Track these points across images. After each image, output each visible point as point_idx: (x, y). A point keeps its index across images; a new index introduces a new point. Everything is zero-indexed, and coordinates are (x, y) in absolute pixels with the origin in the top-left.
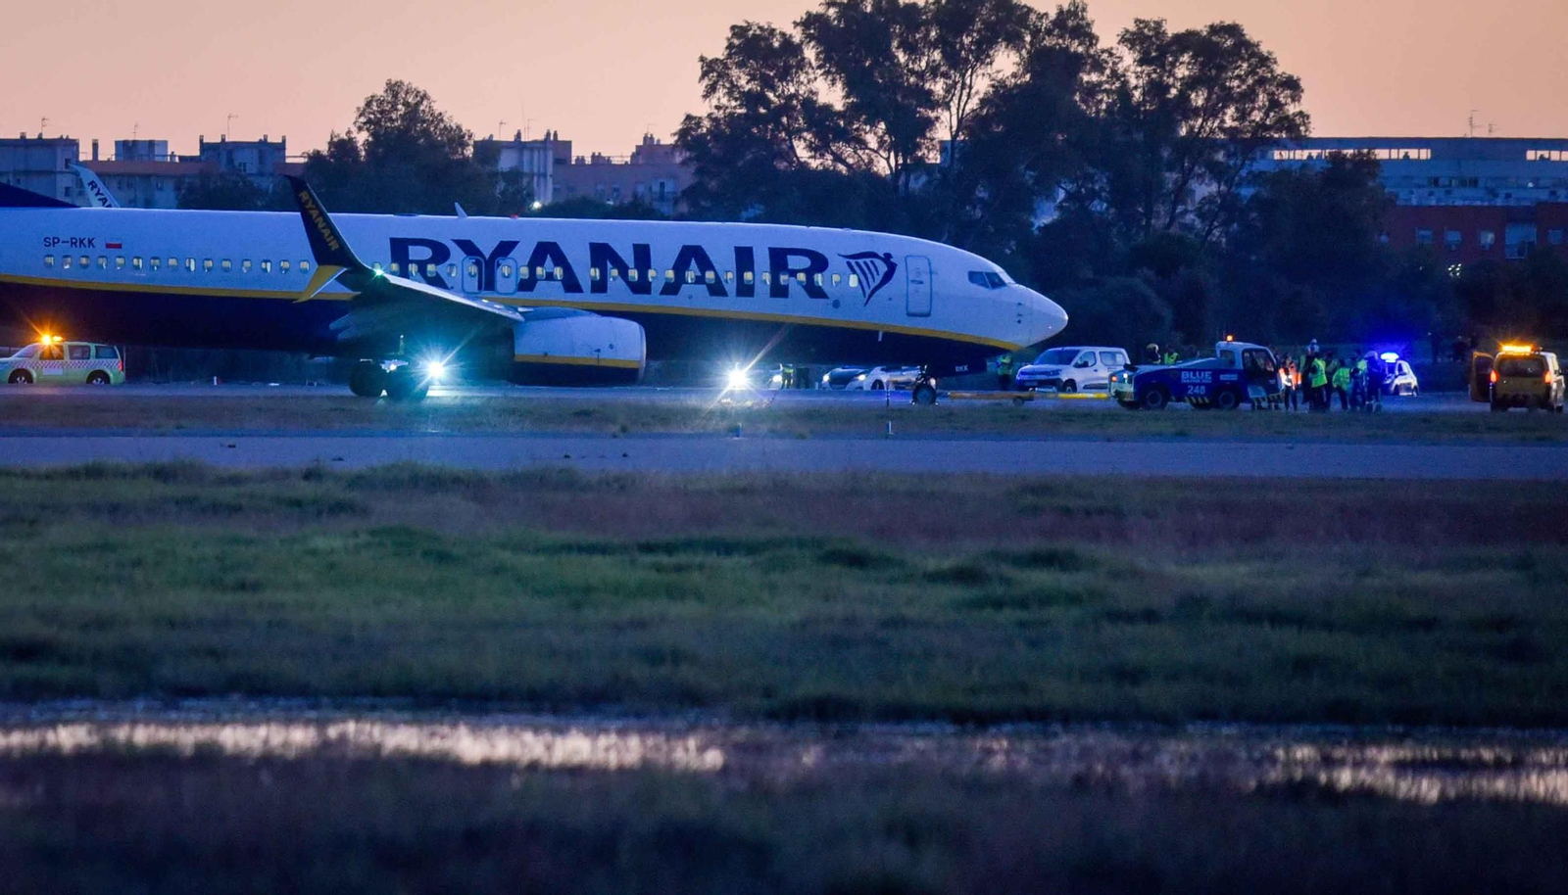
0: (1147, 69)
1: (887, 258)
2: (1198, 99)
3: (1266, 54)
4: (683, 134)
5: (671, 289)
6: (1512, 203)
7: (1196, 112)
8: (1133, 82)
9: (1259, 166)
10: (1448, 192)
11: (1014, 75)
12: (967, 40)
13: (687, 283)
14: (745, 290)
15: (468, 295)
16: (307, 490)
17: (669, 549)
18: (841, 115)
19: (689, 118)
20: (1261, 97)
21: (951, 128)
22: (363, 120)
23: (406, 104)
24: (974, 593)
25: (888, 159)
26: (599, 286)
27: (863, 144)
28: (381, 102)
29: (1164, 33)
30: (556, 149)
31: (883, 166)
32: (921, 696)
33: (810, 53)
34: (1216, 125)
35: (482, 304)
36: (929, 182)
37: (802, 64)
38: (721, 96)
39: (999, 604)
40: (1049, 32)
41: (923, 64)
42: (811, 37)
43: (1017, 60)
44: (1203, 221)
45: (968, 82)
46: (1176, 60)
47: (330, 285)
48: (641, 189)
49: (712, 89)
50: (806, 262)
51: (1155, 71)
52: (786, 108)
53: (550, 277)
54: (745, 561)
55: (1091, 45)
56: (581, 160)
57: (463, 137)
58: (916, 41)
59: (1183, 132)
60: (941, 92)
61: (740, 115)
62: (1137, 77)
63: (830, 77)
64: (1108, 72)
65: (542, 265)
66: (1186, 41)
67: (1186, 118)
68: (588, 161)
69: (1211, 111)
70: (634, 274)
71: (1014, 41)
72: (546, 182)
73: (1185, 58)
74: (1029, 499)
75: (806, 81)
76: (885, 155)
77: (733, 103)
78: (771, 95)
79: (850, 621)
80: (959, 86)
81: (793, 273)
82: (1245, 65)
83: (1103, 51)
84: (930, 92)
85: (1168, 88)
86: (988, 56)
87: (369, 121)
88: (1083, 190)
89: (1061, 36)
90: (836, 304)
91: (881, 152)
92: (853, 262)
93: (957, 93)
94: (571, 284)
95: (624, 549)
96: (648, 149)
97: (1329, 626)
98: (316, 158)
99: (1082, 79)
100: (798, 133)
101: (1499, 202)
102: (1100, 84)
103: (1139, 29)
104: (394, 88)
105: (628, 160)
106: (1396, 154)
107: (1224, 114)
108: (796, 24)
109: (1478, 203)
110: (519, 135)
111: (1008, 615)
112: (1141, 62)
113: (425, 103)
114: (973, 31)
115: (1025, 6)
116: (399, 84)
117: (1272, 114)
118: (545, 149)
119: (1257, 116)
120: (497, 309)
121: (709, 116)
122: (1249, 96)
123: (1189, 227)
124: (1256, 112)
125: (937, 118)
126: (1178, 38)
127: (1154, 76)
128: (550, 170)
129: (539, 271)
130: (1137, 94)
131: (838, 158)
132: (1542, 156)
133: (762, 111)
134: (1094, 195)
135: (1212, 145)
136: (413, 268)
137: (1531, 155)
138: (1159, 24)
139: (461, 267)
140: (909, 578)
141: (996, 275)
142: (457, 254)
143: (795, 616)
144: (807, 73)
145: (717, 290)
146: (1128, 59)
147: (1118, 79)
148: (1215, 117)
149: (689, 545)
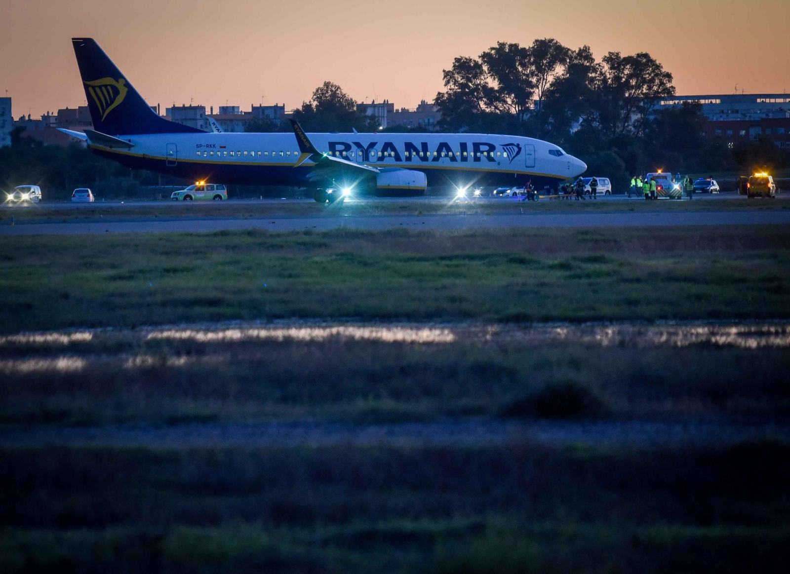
0: (613, 71)
1: (518, 146)
2: (633, 82)
3: (658, 65)
4: (437, 100)
5: (436, 159)
6: (752, 119)
7: (632, 87)
8: (608, 76)
9: (656, 107)
10: (727, 116)
11: (563, 75)
12: (545, 62)
13: (442, 157)
14: (464, 159)
15: (359, 163)
16: (306, 239)
17: (450, 258)
18: (497, 91)
19: (439, 93)
20: (657, 81)
21: (539, 95)
22: (315, 97)
23: (332, 91)
24: (568, 273)
25: (515, 108)
26: (409, 159)
27: (506, 102)
28: (322, 90)
29: (620, 57)
30: (387, 107)
31: (513, 110)
32: (555, 313)
33: (485, 68)
34: (640, 92)
35: (364, 167)
36: (531, 116)
37: (482, 72)
38: (451, 85)
39: (579, 277)
40: (576, 58)
41: (528, 71)
42: (485, 62)
43: (564, 69)
44: (635, 129)
45: (545, 78)
46: (625, 67)
47: (307, 161)
48: (420, 121)
49: (447, 83)
50: (487, 148)
51: (616, 72)
52: (476, 89)
53: (390, 155)
54: (480, 263)
55: (592, 62)
56: (397, 111)
57: (353, 103)
58: (525, 63)
59: (627, 95)
60: (535, 82)
61: (459, 92)
62: (610, 74)
63: (493, 77)
64: (598, 72)
65: (387, 151)
66: (628, 60)
67: (628, 90)
68: (400, 111)
69: (638, 87)
70: (422, 154)
71: (562, 61)
72: (384, 119)
73: (628, 67)
74: (581, 237)
75: (483, 79)
76: (514, 106)
77: (456, 88)
78: (470, 84)
79: (524, 284)
80: (542, 79)
81: (482, 152)
82: (651, 69)
83: (597, 64)
84: (531, 82)
85: (621, 78)
86: (553, 68)
87: (318, 97)
88: (590, 118)
89: (580, 59)
90: (499, 164)
91: (513, 105)
92: (505, 147)
93: (541, 82)
94: (398, 158)
95: (433, 259)
96: (423, 106)
97: (707, 283)
98: (297, 112)
99: (589, 76)
100: (481, 99)
101: (747, 119)
102: (596, 77)
103: (610, 56)
104: (327, 84)
105: (416, 110)
106: (707, 101)
107: (643, 88)
108: (479, 57)
109: (739, 119)
110: (373, 101)
111: (584, 281)
112: (611, 68)
113: (339, 90)
114: (547, 58)
115: (567, 48)
116: (329, 83)
117: (661, 87)
118: (384, 107)
119: (655, 88)
120: (370, 168)
121: (447, 92)
122: (652, 81)
123: (630, 131)
124: (655, 87)
125: (534, 92)
126: (625, 59)
127: (616, 74)
128: (386, 115)
129: (386, 153)
130: (610, 81)
131: (496, 108)
132: (763, 101)
133: (467, 90)
134: (594, 120)
135: (637, 99)
136: (337, 153)
137: (759, 100)
138: (618, 54)
139: (355, 153)
140: (543, 268)
141: (559, 151)
142: (354, 147)
143: (504, 283)
144: (484, 75)
145: (453, 159)
146: (606, 68)
147: (603, 75)
148: (640, 89)
149: (457, 257)
